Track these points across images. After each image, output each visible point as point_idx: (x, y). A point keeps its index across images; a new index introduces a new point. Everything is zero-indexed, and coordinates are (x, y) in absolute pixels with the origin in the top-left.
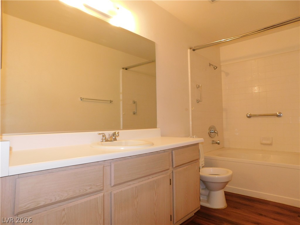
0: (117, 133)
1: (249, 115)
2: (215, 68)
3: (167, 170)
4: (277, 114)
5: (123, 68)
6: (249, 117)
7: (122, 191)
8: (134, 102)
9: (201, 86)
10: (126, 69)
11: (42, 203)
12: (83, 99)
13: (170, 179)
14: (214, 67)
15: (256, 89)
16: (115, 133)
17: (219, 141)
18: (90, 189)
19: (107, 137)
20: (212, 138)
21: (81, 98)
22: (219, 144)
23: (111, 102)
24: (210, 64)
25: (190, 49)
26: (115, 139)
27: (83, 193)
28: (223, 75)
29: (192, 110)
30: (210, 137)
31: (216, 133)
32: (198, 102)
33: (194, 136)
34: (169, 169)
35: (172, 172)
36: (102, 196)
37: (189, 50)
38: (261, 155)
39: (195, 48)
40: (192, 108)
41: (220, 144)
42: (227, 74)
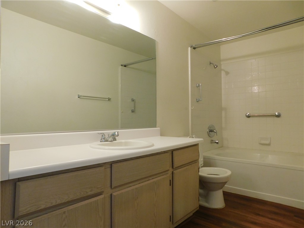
0: (116, 133)
1: (248, 114)
2: (216, 67)
3: (167, 171)
4: (276, 114)
5: (122, 65)
6: (249, 117)
7: (122, 193)
8: (133, 100)
9: (201, 85)
10: (125, 66)
11: (43, 207)
12: (81, 96)
13: (170, 180)
14: (214, 66)
15: (256, 89)
16: (115, 133)
17: (218, 140)
18: (90, 191)
19: (107, 137)
20: (210, 137)
21: (79, 95)
22: (217, 143)
23: (109, 99)
24: (210, 62)
25: (191, 47)
26: (115, 139)
27: (83, 196)
28: (223, 73)
29: (192, 109)
30: (209, 136)
31: (215, 132)
32: (198, 101)
33: (194, 136)
34: (169, 170)
35: (171, 173)
36: (102, 198)
37: (189, 48)
38: (259, 154)
39: (196, 46)
40: (192, 107)
41: (219, 143)
42: (227, 73)
